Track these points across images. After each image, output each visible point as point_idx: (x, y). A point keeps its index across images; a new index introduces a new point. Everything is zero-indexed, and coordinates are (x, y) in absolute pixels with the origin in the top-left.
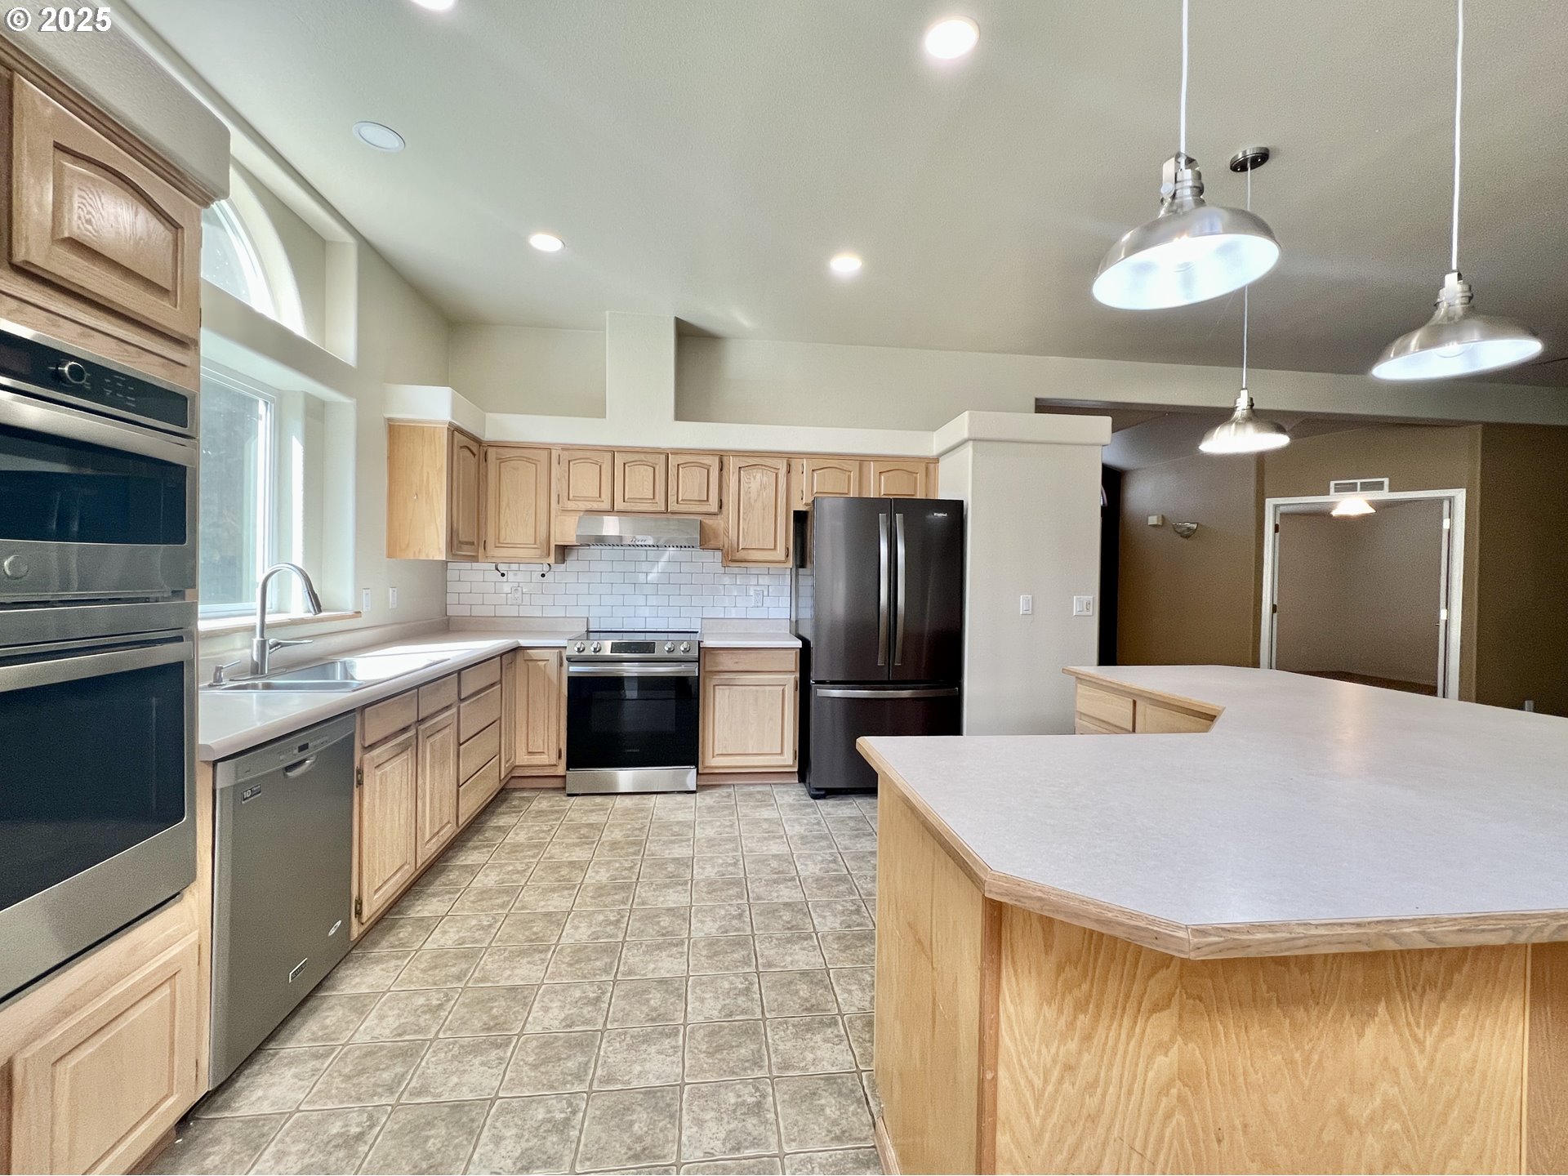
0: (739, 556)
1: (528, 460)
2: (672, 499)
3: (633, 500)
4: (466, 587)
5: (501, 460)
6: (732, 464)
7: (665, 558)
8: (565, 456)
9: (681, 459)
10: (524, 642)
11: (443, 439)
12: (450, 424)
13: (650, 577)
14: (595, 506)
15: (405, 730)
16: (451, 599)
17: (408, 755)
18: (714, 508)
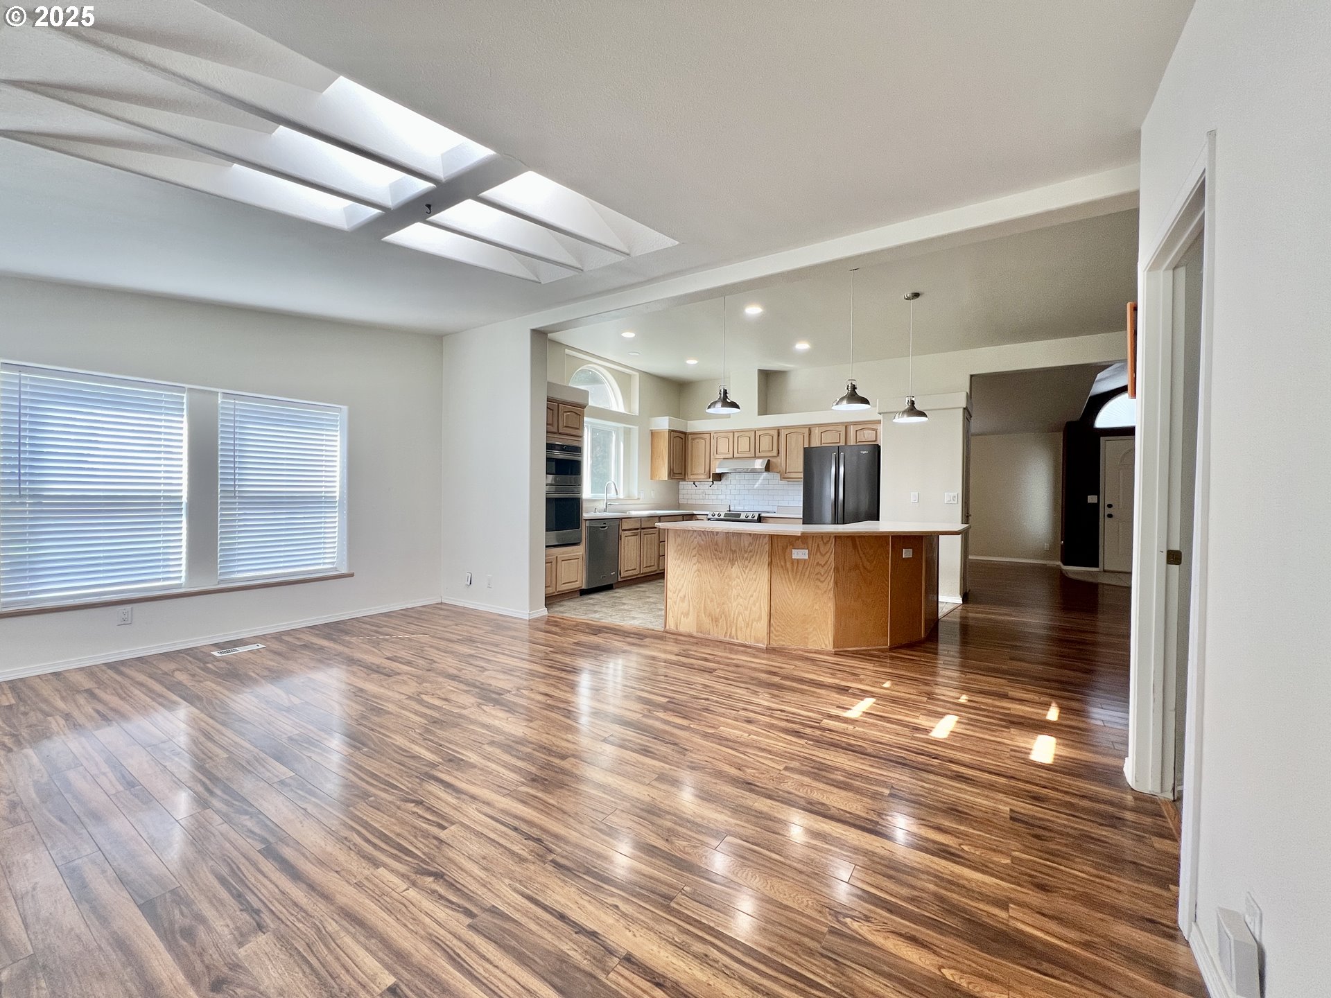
0: (786, 475)
1: (702, 438)
2: (757, 451)
3: (742, 453)
4: (684, 492)
5: (693, 439)
6: (783, 433)
7: (762, 478)
8: (716, 435)
9: (760, 433)
10: (695, 512)
11: (667, 435)
12: (671, 431)
13: (756, 486)
14: (727, 456)
15: (637, 529)
16: (681, 497)
17: (638, 537)
18: (775, 453)
